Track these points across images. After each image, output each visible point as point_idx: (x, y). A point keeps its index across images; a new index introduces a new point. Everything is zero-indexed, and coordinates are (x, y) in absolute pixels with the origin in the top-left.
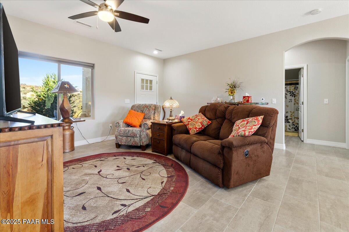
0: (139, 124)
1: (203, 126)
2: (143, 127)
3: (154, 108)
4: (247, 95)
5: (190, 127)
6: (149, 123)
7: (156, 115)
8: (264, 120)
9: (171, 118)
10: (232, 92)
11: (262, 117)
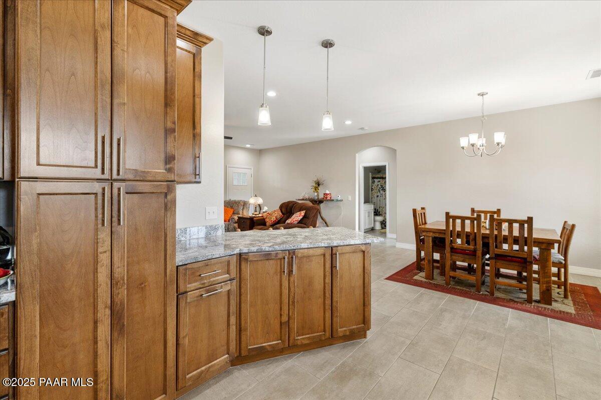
0: (228, 218)
1: (276, 219)
2: (230, 221)
3: (243, 204)
4: (328, 192)
5: (267, 220)
6: (236, 217)
7: (245, 211)
8: (305, 213)
9: (255, 213)
10: (316, 189)
11: (304, 211)
